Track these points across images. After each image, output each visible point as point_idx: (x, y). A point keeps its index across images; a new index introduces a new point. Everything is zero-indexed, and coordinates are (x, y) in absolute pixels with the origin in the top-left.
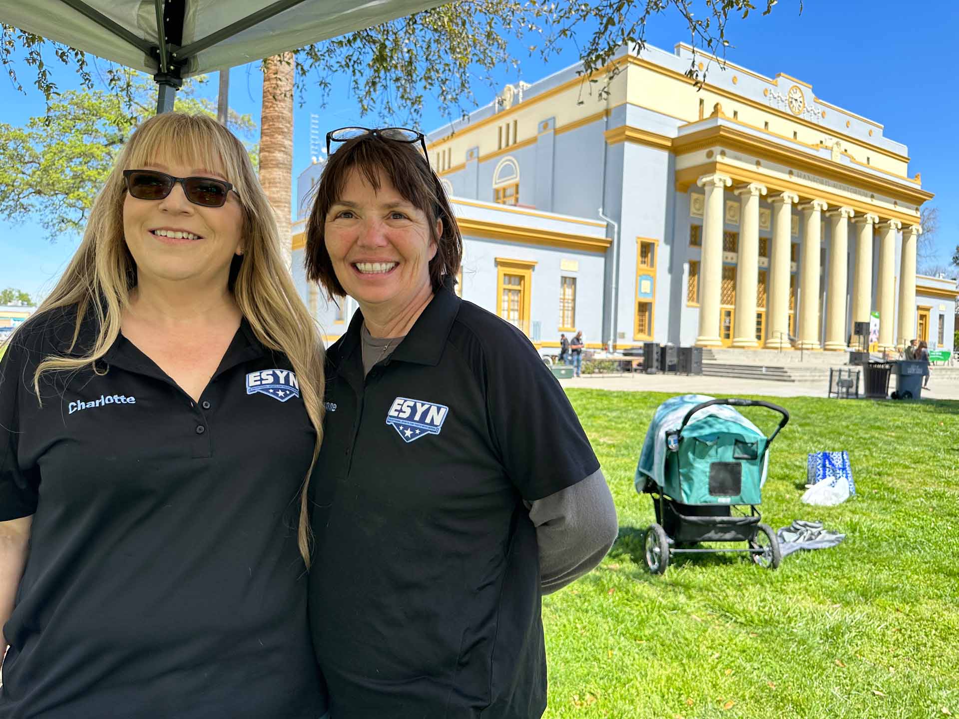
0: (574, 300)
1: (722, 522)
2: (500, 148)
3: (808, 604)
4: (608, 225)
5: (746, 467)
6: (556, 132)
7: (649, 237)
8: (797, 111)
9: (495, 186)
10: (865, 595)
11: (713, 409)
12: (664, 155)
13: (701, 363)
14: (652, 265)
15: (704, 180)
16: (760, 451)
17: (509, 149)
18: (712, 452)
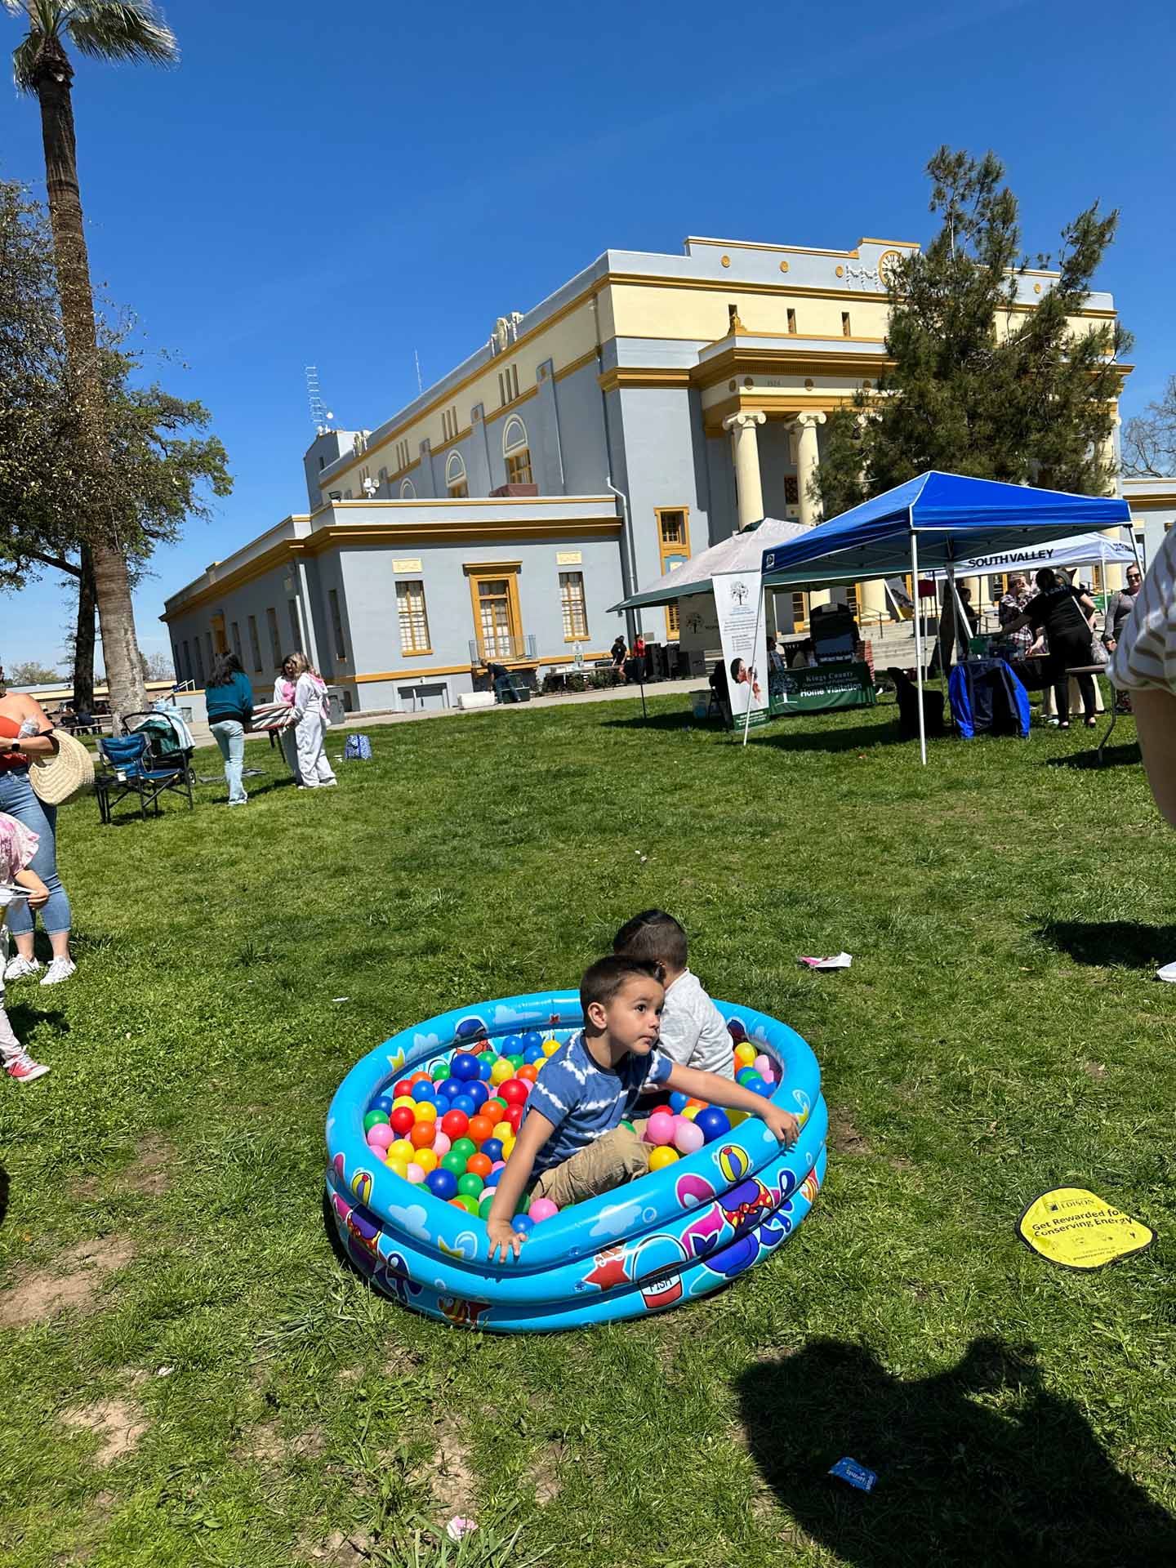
0: (583, 600)
2: (504, 404)
4: (617, 497)
6: (556, 378)
7: (672, 505)
9: (506, 456)
12: (683, 394)
14: (684, 543)
15: (729, 422)
17: (512, 405)
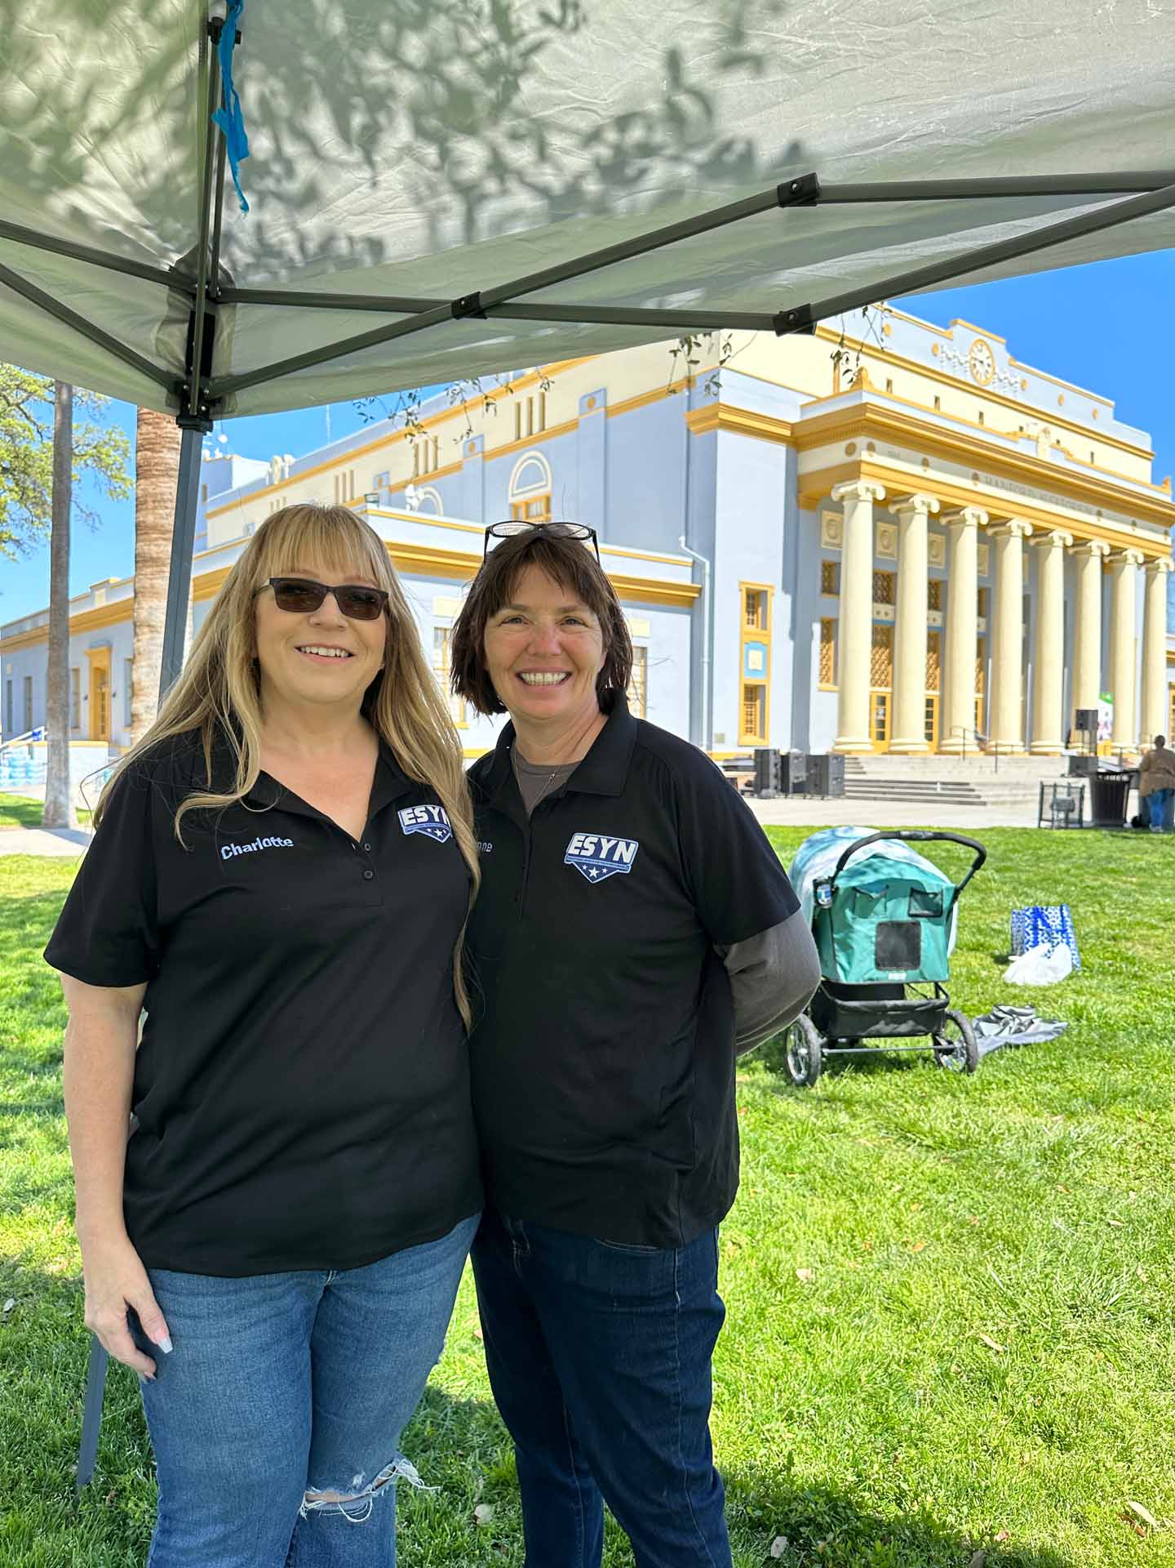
0: (644, 683)
1: (895, 1008)
2: (519, 438)
3: (1018, 1118)
4: (694, 562)
5: (926, 927)
6: (608, 412)
7: (758, 582)
8: (983, 378)
9: (511, 500)
10: (1096, 1102)
11: (879, 847)
12: (780, 450)
13: (842, 778)
14: (764, 627)
15: (843, 490)
16: (946, 905)
17: (533, 440)
18: (879, 908)
